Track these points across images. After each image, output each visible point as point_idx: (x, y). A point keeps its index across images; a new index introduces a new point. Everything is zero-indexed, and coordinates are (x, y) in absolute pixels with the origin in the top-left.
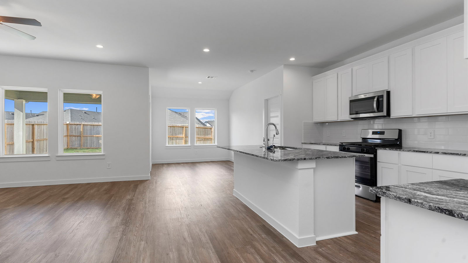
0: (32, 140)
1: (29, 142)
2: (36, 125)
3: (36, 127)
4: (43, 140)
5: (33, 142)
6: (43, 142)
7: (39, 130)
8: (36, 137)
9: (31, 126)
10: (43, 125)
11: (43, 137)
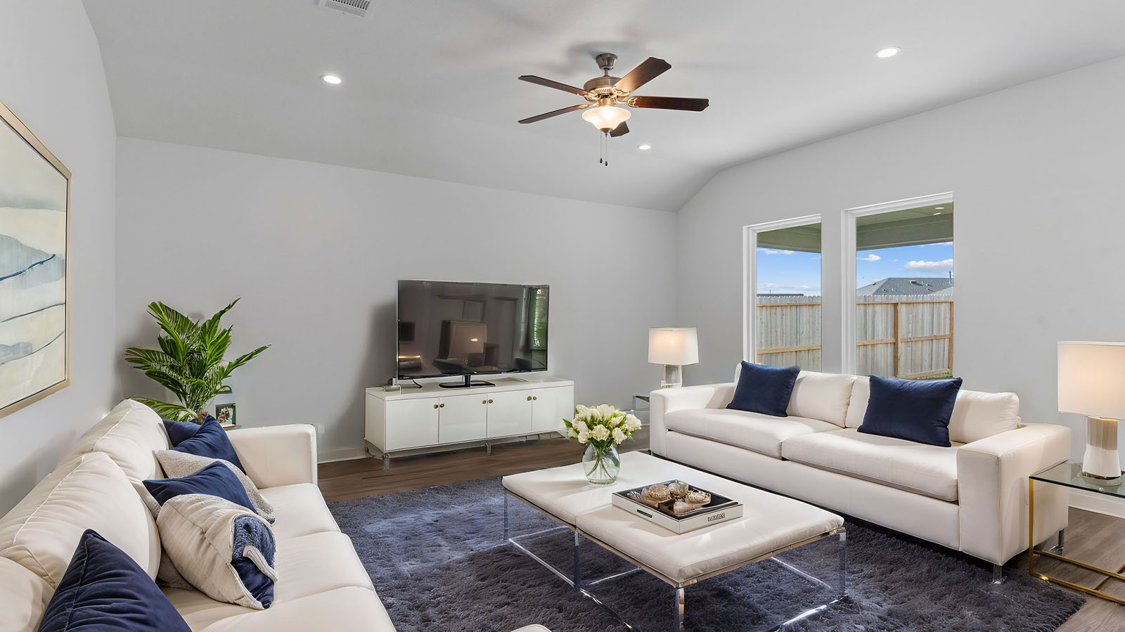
0: (893, 340)
1: (887, 343)
2: (904, 305)
3: (903, 310)
4: (922, 341)
5: (895, 344)
6: (922, 344)
7: (911, 316)
8: (902, 334)
9: (891, 309)
10: (921, 305)
11: (923, 333)
